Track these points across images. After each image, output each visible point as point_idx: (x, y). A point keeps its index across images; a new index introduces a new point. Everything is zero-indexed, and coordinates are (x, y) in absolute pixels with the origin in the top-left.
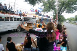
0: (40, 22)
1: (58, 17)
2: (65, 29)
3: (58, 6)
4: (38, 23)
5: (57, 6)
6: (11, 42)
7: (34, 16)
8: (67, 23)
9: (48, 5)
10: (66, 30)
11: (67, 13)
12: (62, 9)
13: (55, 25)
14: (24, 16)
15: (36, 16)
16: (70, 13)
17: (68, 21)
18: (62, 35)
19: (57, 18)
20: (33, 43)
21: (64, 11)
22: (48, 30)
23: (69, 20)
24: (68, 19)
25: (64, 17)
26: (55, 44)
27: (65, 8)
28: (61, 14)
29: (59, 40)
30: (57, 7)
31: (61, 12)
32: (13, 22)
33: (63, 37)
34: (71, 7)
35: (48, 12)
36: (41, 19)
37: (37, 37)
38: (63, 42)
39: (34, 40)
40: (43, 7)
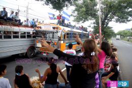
0: (66, 39)
1: (102, 31)
2: (115, 50)
3: (102, 11)
4: (62, 42)
5: (100, 10)
6: (23, 74)
7: (54, 28)
8: (118, 39)
9: (84, 9)
10: (115, 53)
11: (117, 22)
12: (109, 15)
13: (98, 44)
14: (37, 29)
15: (57, 28)
16: (124, 22)
17: (118, 37)
18: (109, 61)
19: (100, 31)
20: (59, 76)
21: (113, 20)
22: (84, 53)
23: (121, 35)
24: (119, 34)
25: (112, 29)
26: (97, 76)
27: (114, 14)
28: (107, 24)
29: (105, 70)
30: (99, 13)
31: (106, 21)
32: (20, 39)
33: (111, 65)
34: (124, 13)
35: (85, 21)
36: (68, 34)
37: (66, 65)
38: (112, 74)
39: (62, 71)
40: (76, 12)
